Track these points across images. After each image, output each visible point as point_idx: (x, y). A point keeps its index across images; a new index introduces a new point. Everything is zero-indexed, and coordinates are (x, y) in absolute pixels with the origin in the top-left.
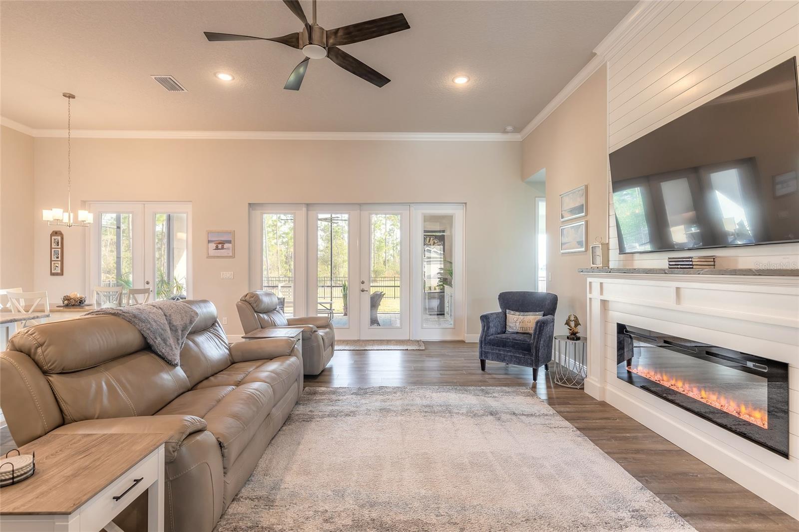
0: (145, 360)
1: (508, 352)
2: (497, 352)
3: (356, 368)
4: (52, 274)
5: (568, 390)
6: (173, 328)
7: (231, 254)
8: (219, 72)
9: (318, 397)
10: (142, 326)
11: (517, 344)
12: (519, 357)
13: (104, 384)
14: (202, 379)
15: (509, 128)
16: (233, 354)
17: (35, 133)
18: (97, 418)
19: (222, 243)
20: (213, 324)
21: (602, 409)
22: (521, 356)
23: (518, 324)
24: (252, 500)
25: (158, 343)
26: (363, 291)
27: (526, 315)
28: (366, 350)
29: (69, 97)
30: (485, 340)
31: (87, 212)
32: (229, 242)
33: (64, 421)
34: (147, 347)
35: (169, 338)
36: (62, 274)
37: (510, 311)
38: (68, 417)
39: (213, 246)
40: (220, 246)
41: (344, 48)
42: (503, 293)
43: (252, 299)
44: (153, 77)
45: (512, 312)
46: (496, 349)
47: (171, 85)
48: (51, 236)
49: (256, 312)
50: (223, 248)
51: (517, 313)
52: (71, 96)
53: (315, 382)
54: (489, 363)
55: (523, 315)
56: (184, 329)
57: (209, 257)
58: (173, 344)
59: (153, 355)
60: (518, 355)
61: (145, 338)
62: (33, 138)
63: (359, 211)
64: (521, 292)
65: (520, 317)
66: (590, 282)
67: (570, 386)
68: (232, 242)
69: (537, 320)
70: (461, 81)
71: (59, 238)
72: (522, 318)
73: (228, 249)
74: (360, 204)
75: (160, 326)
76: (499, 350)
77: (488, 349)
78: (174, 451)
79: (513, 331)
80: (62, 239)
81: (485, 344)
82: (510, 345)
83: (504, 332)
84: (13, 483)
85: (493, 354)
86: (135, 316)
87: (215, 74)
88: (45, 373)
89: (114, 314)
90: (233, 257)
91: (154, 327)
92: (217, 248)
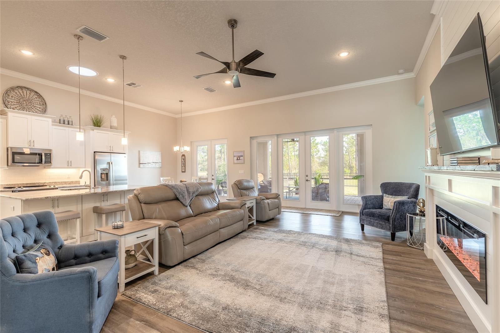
0: (175, 203)
1: (375, 220)
2: (369, 220)
3: (303, 222)
4: (182, 172)
5: (413, 249)
6: (189, 192)
7: (243, 162)
8: (225, 81)
9: (257, 230)
10: (175, 190)
11: (381, 215)
12: (382, 224)
13: (158, 209)
14: (199, 213)
15: (401, 71)
16: (219, 206)
17: (177, 116)
18: (154, 219)
19: (239, 157)
20: (213, 192)
21: (425, 263)
22: (383, 223)
23: (389, 203)
24: (199, 259)
25: (180, 197)
26: (307, 181)
27: (396, 198)
28: (310, 214)
29: (181, 102)
30: (363, 212)
31: (187, 147)
32: (242, 156)
33: (144, 218)
34: (177, 199)
35: (186, 196)
36: (185, 172)
37: (386, 195)
38: (145, 217)
39: (236, 158)
40: (238, 158)
41: (248, 66)
42: (383, 183)
43: (238, 183)
44: (203, 88)
45: (387, 195)
46: (369, 218)
47: (210, 90)
48: (182, 156)
49: (239, 189)
50: (240, 159)
51: (391, 196)
52: (182, 101)
53: (263, 225)
54: (366, 227)
55: (394, 198)
56: (194, 193)
57: (234, 163)
58: (187, 198)
59: (179, 202)
60: (381, 223)
61: (176, 195)
62: (176, 118)
63: (304, 136)
64: (397, 183)
65: (392, 199)
66: (426, 176)
67: (414, 247)
68: (243, 156)
69: (395, 201)
70: (344, 55)
71: (184, 157)
72: (393, 200)
73: (242, 159)
74: (305, 132)
75: (182, 191)
76: (371, 219)
77: (364, 217)
78: (163, 231)
79: (387, 208)
80: (185, 157)
81: (363, 215)
82: (376, 216)
83: (382, 208)
84: (117, 228)
85: (367, 221)
86: (172, 187)
87: (224, 82)
88: (140, 203)
89: (166, 186)
90: (244, 163)
91: (179, 191)
92: (237, 159)
